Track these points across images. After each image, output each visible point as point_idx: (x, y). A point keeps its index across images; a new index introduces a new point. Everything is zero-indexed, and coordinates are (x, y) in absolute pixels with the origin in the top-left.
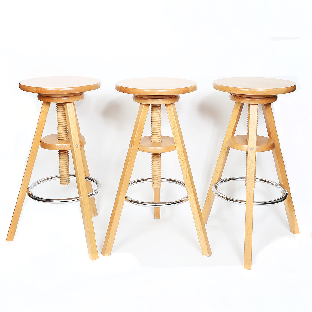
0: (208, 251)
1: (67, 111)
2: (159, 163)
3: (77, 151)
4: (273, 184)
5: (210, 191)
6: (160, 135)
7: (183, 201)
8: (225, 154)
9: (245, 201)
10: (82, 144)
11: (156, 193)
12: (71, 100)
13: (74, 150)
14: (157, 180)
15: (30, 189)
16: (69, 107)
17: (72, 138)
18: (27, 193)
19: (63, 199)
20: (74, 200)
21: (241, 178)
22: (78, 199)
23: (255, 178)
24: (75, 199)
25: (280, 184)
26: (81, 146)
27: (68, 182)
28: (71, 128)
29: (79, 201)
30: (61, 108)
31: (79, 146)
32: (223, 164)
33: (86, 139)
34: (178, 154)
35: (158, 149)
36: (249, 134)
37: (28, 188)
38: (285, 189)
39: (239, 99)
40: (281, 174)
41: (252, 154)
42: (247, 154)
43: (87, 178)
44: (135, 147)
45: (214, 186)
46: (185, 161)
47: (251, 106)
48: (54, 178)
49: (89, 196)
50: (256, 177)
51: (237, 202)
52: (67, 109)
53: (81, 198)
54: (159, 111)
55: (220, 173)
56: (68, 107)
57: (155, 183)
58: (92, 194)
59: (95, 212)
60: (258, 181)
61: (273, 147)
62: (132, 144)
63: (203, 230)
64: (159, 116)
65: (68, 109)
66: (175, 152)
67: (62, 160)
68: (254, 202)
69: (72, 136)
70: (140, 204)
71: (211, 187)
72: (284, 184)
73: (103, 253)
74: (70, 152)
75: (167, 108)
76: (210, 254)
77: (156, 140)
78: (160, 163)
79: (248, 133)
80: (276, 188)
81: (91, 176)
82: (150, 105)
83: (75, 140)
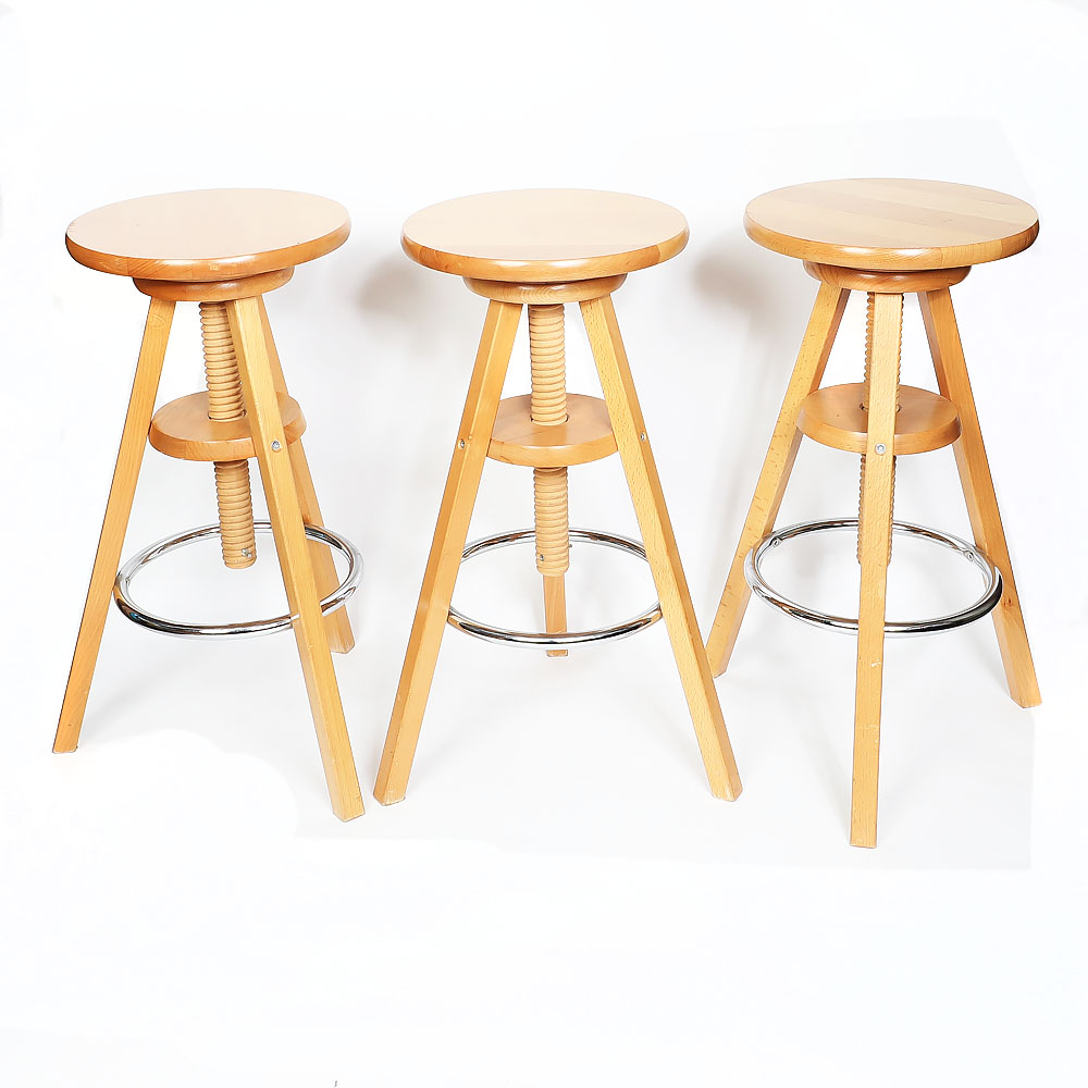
0: (730, 780)
1: (238, 328)
2: (558, 494)
3: (279, 462)
4: (955, 547)
5: (736, 570)
6: (561, 392)
7: (647, 622)
8: (787, 450)
9: (856, 622)
10: (292, 434)
11: (554, 594)
12: (246, 289)
13: (265, 460)
14: (555, 550)
15: (122, 584)
16: (245, 312)
17: (260, 420)
18: (113, 598)
19: (239, 626)
20: (276, 625)
21: (842, 523)
22: (289, 621)
23: (892, 523)
24: (279, 621)
25: (978, 547)
26: (289, 442)
27: (251, 557)
28: (253, 384)
29: (291, 627)
30: (216, 314)
31: (283, 445)
32: (780, 484)
33: (308, 411)
34: (625, 467)
35: (555, 454)
36: (872, 380)
37: (117, 582)
38: (992, 565)
39: (835, 275)
40: (981, 515)
41: (879, 464)
42: (863, 460)
43: (313, 531)
44: (475, 447)
45: (748, 559)
46: (648, 489)
47: (878, 299)
48: (200, 534)
49: (325, 607)
50: (896, 518)
51: (828, 623)
52: (236, 321)
53: (297, 616)
54: (557, 319)
55: (771, 514)
56: (238, 314)
57: (546, 557)
58: (336, 601)
59: (345, 637)
60: (901, 534)
61: (953, 433)
62: (464, 435)
63: (713, 716)
64: (556, 335)
65: (240, 320)
66: (614, 460)
67: (227, 485)
68: (887, 624)
69: (258, 412)
70: (497, 637)
71: (740, 557)
72: (991, 548)
73: (380, 793)
74: (253, 463)
75: (584, 311)
76: (736, 790)
77: (549, 414)
78: (562, 493)
79: (868, 375)
80: (962, 559)
81: (329, 526)
82: (525, 307)
83: (269, 421)
